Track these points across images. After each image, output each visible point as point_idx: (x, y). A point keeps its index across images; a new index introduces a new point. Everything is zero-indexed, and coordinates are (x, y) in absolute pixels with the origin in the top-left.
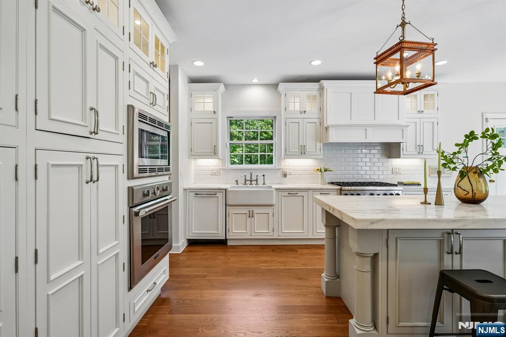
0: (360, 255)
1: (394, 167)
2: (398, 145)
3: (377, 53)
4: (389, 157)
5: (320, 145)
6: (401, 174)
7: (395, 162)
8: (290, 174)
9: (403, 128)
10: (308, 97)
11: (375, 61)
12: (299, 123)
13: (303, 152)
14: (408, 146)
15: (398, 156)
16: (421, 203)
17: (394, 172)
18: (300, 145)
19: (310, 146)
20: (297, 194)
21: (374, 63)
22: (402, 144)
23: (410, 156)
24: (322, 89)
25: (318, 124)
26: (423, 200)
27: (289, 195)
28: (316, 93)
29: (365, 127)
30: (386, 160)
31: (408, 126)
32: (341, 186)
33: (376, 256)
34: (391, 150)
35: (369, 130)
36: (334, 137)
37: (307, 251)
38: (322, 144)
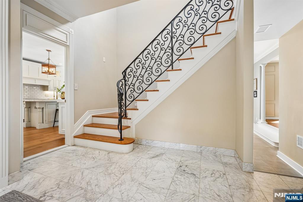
0: (39, 108)
1: (46, 94)
2: (47, 86)
6: (48, 97)
7: (46, 92)
14: (51, 87)
15: (47, 90)
22: (49, 86)
23: (51, 90)
29: (35, 79)
30: (43, 91)
31: (50, 81)
33: (43, 108)
34: (45, 88)
35: (37, 81)
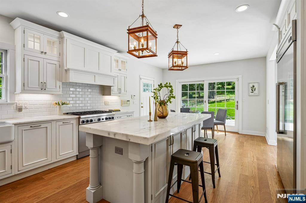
1: (105, 101)
2: (109, 87)
3: (129, 27)
4: (103, 95)
5: (59, 84)
6: (109, 105)
7: (107, 98)
8: (26, 108)
9: (114, 78)
10: (49, 42)
11: (128, 31)
12: (39, 61)
13: (43, 88)
14: (114, 90)
15: (110, 94)
16: (148, 121)
17: (106, 104)
18: (41, 81)
19: (51, 83)
20: (40, 126)
21: (127, 33)
22: (111, 87)
23: (115, 95)
24: (61, 38)
25: (58, 66)
26: (149, 119)
27: (31, 128)
28: (56, 39)
29: (95, 74)
30: (101, 96)
32: (79, 115)
34: (105, 90)
36: (73, 78)
37: (53, 175)
38: (61, 83)
